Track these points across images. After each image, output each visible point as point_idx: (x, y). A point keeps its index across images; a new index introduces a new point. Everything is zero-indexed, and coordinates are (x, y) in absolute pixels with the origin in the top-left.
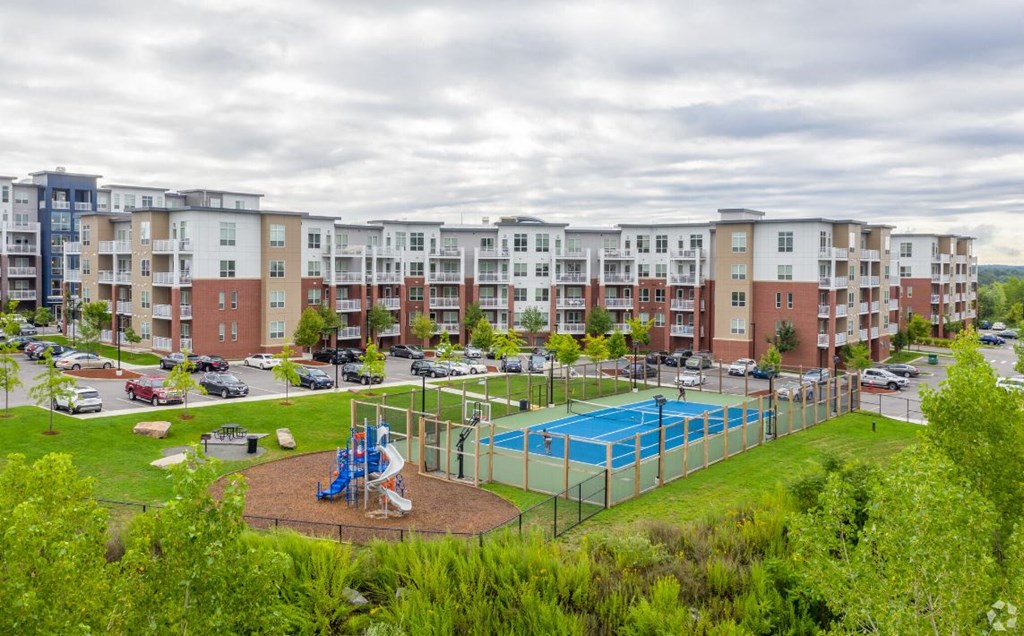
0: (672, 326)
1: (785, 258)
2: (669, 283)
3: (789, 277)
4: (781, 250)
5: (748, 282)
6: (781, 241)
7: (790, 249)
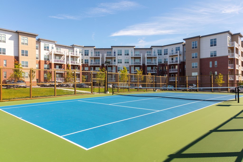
0: (170, 78)
1: (214, 49)
2: (168, 64)
3: (216, 55)
4: (211, 46)
5: (198, 59)
6: (211, 43)
7: (215, 45)
